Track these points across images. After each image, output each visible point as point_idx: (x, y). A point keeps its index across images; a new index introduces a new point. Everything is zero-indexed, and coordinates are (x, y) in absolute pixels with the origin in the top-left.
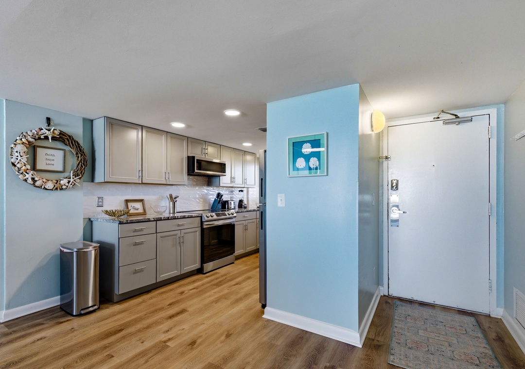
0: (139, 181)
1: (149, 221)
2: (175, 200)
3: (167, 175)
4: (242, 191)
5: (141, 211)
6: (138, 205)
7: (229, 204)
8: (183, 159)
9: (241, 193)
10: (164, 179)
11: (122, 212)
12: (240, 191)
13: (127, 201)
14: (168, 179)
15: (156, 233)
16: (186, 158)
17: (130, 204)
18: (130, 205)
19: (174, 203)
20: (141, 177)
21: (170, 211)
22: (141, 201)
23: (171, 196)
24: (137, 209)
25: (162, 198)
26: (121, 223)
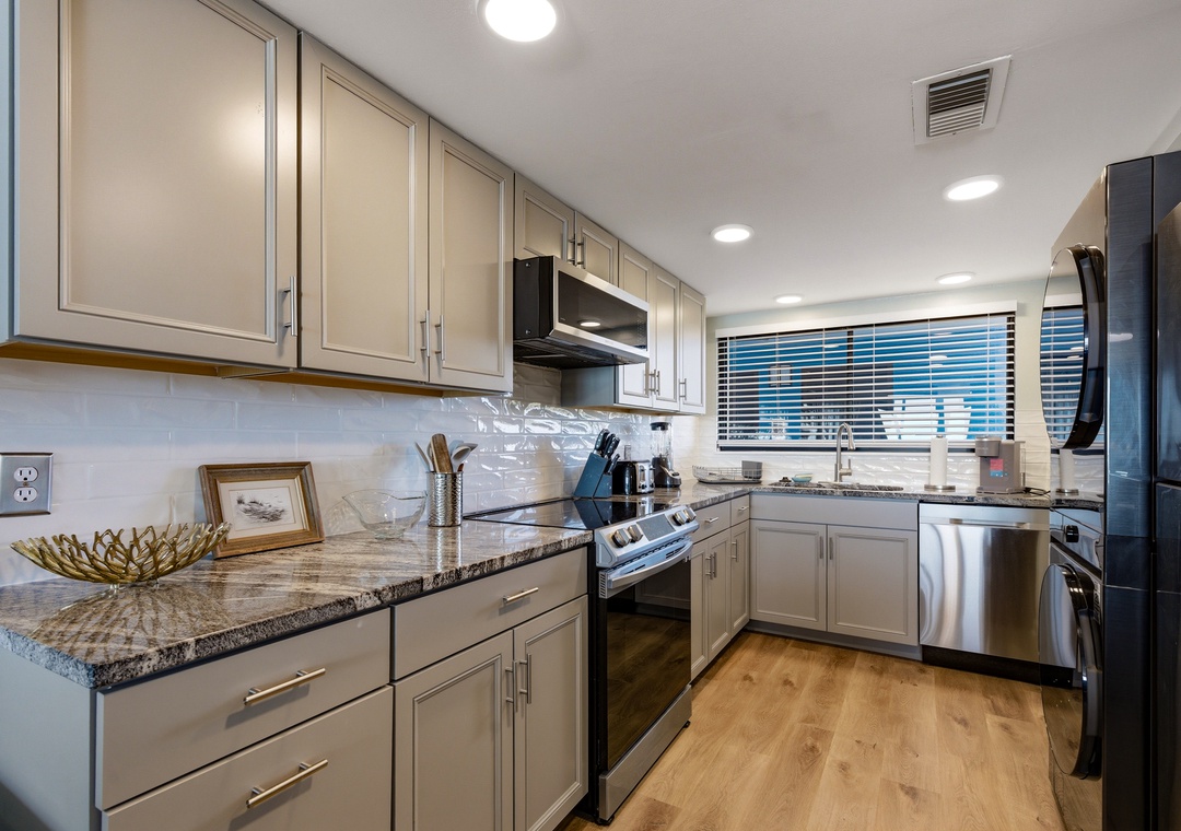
0: (281, 352)
1: (345, 611)
2: (456, 464)
3: (431, 333)
4: (663, 426)
5: (293, 522)
6: (280, 495)
7: (639, 474)
8: (497, 265)
9: (659, 431)
10: (415, 355)
11: (165, 556)
12: (655, 426)
13: (214, 475)
14: (434, 358)
15: (392, 681)
16: (506, 263)
17: (230, 492)
18: (234, 497)
19: (454, 477)
20: (293, 330)
21: (433, 516)
22: (298, 469)
23: (439, 444)
24: (275, 517)
25: (393, 455)
26: (107, 678)
